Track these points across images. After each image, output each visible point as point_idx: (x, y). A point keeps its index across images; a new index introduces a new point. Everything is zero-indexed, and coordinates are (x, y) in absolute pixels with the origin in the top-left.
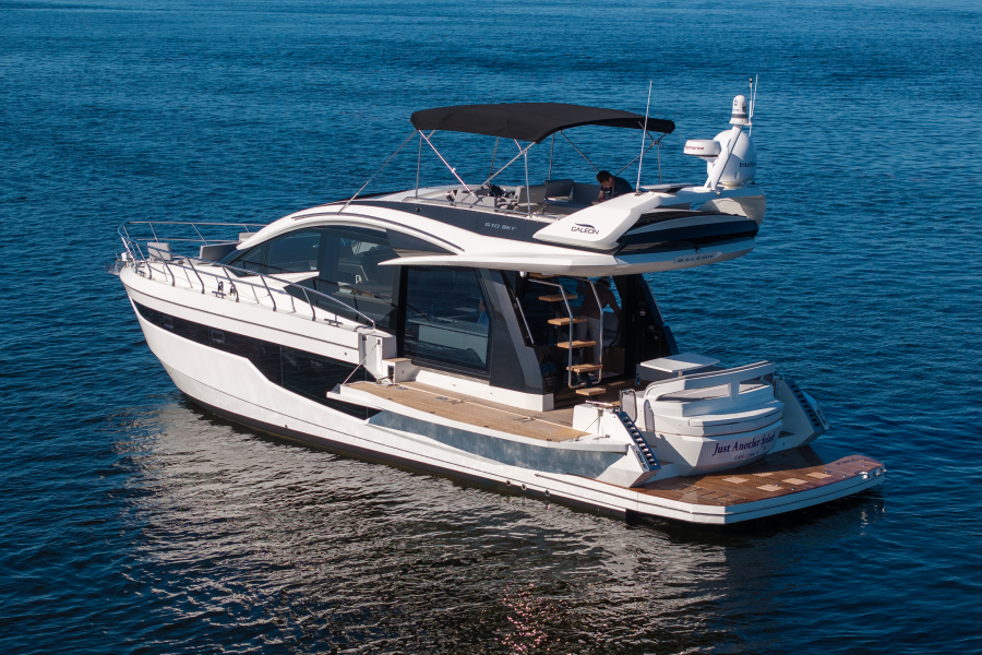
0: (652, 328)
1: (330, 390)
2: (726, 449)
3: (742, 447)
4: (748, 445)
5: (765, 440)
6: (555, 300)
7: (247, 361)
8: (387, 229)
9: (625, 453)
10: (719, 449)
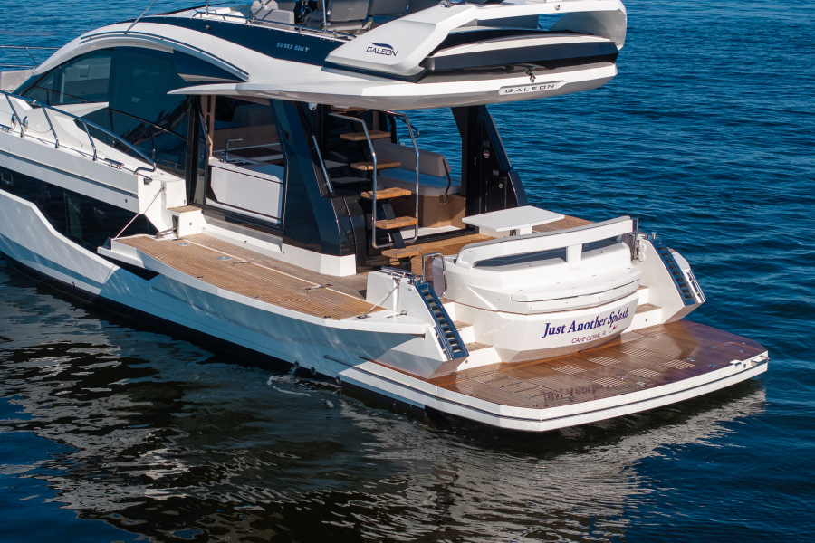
0: (496, 173)
1: (101, 246)
2: (560, 330)
3: (582, 327)
4: (590, 325)
5: (613, 318)
6: (358, 138)
7: (34, 207)
8: (174, 51)
9: (423, 336)
10: (550, 331)
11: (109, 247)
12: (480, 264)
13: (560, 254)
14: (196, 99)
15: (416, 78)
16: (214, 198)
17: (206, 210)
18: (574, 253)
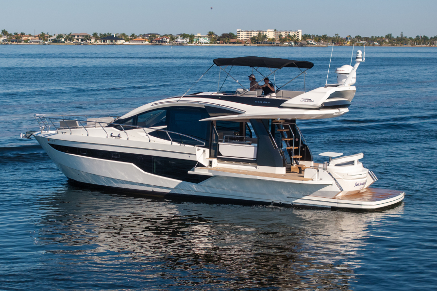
3: (363, 184)
7: (133, 164)
8: (205, 106)
9: (332, 185)
10: (357, 185)
11: (194, 171)
12: (336, 165)
13: (352, 163)
14: (212, 122)
15: (318, 109)
16: (221, 155)
17: (218, 159)
18: (356, 162)
